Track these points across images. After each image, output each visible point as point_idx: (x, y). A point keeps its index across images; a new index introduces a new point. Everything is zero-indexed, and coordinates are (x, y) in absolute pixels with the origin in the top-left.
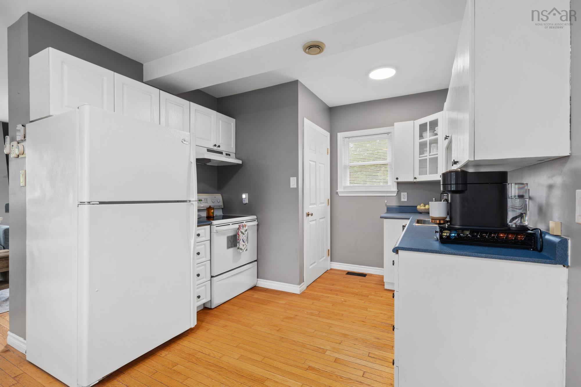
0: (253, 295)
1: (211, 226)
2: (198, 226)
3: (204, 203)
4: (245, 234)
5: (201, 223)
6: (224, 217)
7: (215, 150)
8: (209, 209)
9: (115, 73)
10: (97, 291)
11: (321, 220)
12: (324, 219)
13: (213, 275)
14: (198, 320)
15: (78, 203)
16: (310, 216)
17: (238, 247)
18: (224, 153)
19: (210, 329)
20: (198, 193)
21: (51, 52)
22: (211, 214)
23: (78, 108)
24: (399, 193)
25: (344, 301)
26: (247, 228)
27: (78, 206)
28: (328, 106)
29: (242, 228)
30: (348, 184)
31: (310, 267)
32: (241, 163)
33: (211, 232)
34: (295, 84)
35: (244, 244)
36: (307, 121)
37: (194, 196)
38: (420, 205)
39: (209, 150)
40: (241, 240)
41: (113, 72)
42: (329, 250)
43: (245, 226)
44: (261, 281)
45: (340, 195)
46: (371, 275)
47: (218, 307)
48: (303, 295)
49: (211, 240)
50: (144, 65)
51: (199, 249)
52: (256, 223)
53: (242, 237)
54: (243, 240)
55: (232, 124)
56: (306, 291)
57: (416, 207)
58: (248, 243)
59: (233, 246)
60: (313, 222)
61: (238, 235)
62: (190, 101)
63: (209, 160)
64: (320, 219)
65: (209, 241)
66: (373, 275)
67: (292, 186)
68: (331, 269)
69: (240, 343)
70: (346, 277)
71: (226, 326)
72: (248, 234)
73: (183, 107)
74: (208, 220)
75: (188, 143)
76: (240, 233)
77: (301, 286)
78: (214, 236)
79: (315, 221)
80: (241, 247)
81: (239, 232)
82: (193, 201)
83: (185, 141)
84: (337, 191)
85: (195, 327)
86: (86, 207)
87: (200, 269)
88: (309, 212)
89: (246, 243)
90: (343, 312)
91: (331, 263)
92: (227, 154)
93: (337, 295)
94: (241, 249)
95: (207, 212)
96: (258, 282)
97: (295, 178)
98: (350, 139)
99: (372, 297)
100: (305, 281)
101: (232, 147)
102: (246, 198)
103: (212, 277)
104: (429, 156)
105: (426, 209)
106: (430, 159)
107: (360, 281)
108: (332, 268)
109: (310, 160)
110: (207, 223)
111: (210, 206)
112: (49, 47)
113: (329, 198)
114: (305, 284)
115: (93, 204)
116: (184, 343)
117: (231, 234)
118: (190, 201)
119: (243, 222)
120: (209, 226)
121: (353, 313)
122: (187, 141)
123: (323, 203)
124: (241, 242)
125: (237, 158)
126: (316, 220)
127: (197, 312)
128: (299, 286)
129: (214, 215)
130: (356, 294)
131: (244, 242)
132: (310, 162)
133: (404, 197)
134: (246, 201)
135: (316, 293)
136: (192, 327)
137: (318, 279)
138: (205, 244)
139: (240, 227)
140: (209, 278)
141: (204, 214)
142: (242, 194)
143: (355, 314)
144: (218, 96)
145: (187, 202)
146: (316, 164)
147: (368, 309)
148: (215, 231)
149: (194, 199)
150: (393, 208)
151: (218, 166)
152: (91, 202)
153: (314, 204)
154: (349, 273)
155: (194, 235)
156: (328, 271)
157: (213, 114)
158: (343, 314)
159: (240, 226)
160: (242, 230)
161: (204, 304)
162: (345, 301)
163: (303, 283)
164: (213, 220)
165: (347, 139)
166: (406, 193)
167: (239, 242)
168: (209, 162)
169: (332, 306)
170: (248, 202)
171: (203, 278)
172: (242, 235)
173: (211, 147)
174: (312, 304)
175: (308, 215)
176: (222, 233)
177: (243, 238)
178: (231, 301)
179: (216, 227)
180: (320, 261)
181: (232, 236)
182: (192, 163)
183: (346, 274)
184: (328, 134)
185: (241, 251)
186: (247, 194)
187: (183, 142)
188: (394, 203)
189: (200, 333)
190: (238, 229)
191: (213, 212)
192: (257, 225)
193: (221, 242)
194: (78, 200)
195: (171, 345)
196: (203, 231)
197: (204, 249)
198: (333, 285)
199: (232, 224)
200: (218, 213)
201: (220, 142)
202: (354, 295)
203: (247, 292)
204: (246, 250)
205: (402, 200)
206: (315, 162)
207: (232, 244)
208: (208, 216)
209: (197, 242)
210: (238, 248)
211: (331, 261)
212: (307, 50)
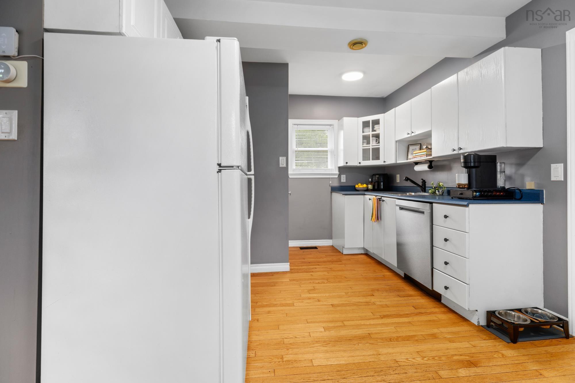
24: (340, 175)
30: (295, 168)
38: (358, 185)
45: (290, 177)
48: (293, 271)
57: (355, 186)
67: (281, 166)
93: (318, 265)
97: (285, 158)
98: (298, 126)
104: (372, 146)
105: (364, 187)
106: (373, 149)
107: (319, 253)
133: (343, 178)
150: (336, 188)
154: (302, 248)
162: (332, 268)
165: (296, 126)
166: (345, 176)
174: (312, 276)
188: (336, 184)
205: (342, 181)
212: (352, 47)
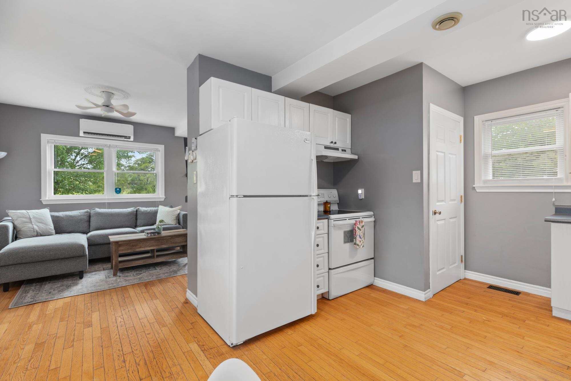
0: (370, 294)
1: (329, 220)
2: (318, 219)
3: (321, 197)
4: (362, 230)
5: (320, 217)
6: (340, 212)
7: (331, 147)
8: (326, 204)
9: (252, 88)
10: (242, 268)
11: (452, 220)
12: (455, 219)
13: (330, 267)
14: (318, 308)
15: (230, 196)
16: (437, 214)
17: (354, 242)
18: (340, 149)
19: (329, 319)
20: (318, 188)
21: (213, 81)
22: (328, 209)
23: (230, 121)
25: (486, 320)
26: (363, 224)
27: (230, 199)
28: (460, 86)
29: (359, 224)
30: (490, 177)
31: (438, 273)
32: (357, 158)
33: (328, 226)
34: (418, 68)
35: (360, 240)
36: (433, 108)
37: (314, 191)
39: (326, 148)
40: (358, 236)
41: (251, 88)
42: (462, 256)
43: (362, 222)
44: (378, 280)
45: (478, 191)
46: (528, 294)
47: (335, 300)
48: (428, 303)
49: (328, 233)
50: (273, 77)
51: (319, 241)
52: (372, 219)
53: (358, 233)
54: (359, 235)
55: (348, 120)
56: (433, 300)
58: (364, 239)
59: (349, 240)
60: (442, 221)
61: (354, 231)
62: (309, 103)
63: (326, 157)
64: (450, 218)
65: (327, 234)
66: (530, 295)
67: (414, 181)
68: (465, 279)
69: (359, 340)
70: (487, 292)
71: (344, 319)
72: (364, 230)
73: (303, 109)
74: (325, 214)
75: (309, 142)
76: (357, 229)
77: (426, 293)
78: (332, 230)
79: (444, 221)
80: (358, 242)
81: (355, 228)
82: (314, 196)
83: (307, 140)
84: (474, 186)
85: (315, 314)
86: (235, 199)
87: (319, 261)
88: (436, 211)
89: (363, 239)
90: (486, 334)
91: (465, 272)
92: (343, 150)
93: (475, 311)
94: (358, 245)
95: (324, 207)
96: (375, 281)
97: (419, 172)
98: (494, 122)
99: (531, 323)
100: (431, 287)
101: (348, 142)
102: (362, 194)
103: (330, 269)
107: (509, 300)
108: (466, 277)
109: (437, 151)
110: (325, 217)
111: (327, 201)
112: (211, 77)
113: (463, 194)
114: (431, 291)
115: (239, 197)
116: (306, 327)
117: (348, 229)
118: (311, 196)
119: (360, 218)
120: (327, 220)
121: (501, 338)
122: (309, 141)
123: (454, 200)
124: (358, 238)
125: (352, 153)
126: (445, 219)
127: (317, 300)
128: (424, 293)
129: (331, 210)
130: (504, 315)
131: (360, 237)
132: (438, 153)
134: (363, 197)
135: (446, 304)
136: (313, 314)
137: (447, 288)
138: (323, 237)
139: (357, 223)
140: (327, 270)
141: (322, 209)
142: (358, 190)
143: (504, 339)
144: (333, 95)
145: (308, 197)
146: (445, 155)
147: (526, 338)
148: (332, 225)
149: (315, 194)
151: (333, 162)
152: (238, 195)
153: (442, 201)
154: (491, 287)
155: (314, 228)
156: (460, 280)
157: (330, 112)
158: (486, 336)
159: (356, 221)
160: (358, 226)
161: (322, 294)
162: (488, 321)
163: (429, 290)
164: (330, 215)
165: (490, 122)
167: (356, 238)
168: (326, 159)
169: (470, 323)
170: (364, 198)
171: (322, 269)
172: (359, 230)
173: (328, 144)
174: (441, 316)
175: (435, 213)
176: (339, 227)
177: (360, 234)
178: (348, 295)
179: (334, 221)
180: (451, 267)
181: (348, 232)
182: (312, 160)
183: (488, 288)
184: (461, 119)
185: (358, 247)
186: (363, 189)
187: (305, 142)
188: (568, 202)
189: (319, 321)
190: (355, 224)
191: (330, 207)
192: (374, 221)
193: (338, 236)
194: (229, 194)
195: (296, 326)
196: (321, 224)
197: (323, 241)
198: (469, 298)
199: (349, 219)
200: (334, 207)
201: (337, 139)
202: (502, 316)
203: (363, 290)
204: (363, 246)
206: (444, 153)
207: (348, 239)
208: (325, 211)
209: (317, 234)
210: (355, 244)
211: (465, 269)
212: (437, 26)
